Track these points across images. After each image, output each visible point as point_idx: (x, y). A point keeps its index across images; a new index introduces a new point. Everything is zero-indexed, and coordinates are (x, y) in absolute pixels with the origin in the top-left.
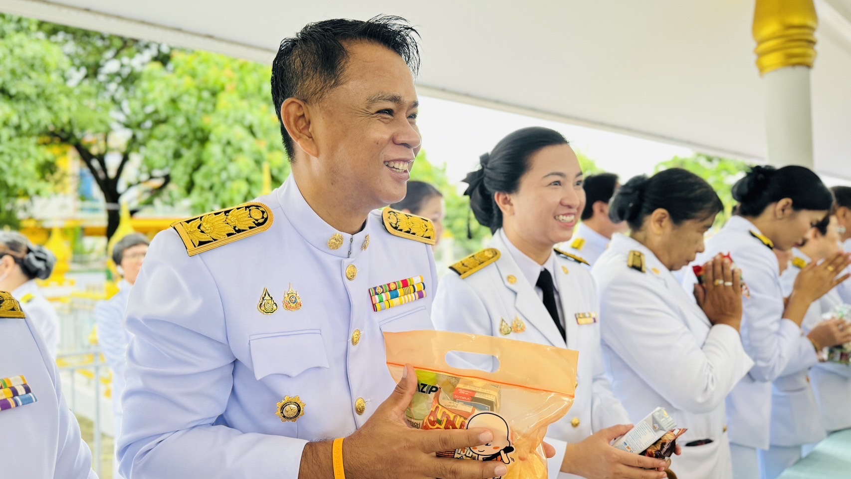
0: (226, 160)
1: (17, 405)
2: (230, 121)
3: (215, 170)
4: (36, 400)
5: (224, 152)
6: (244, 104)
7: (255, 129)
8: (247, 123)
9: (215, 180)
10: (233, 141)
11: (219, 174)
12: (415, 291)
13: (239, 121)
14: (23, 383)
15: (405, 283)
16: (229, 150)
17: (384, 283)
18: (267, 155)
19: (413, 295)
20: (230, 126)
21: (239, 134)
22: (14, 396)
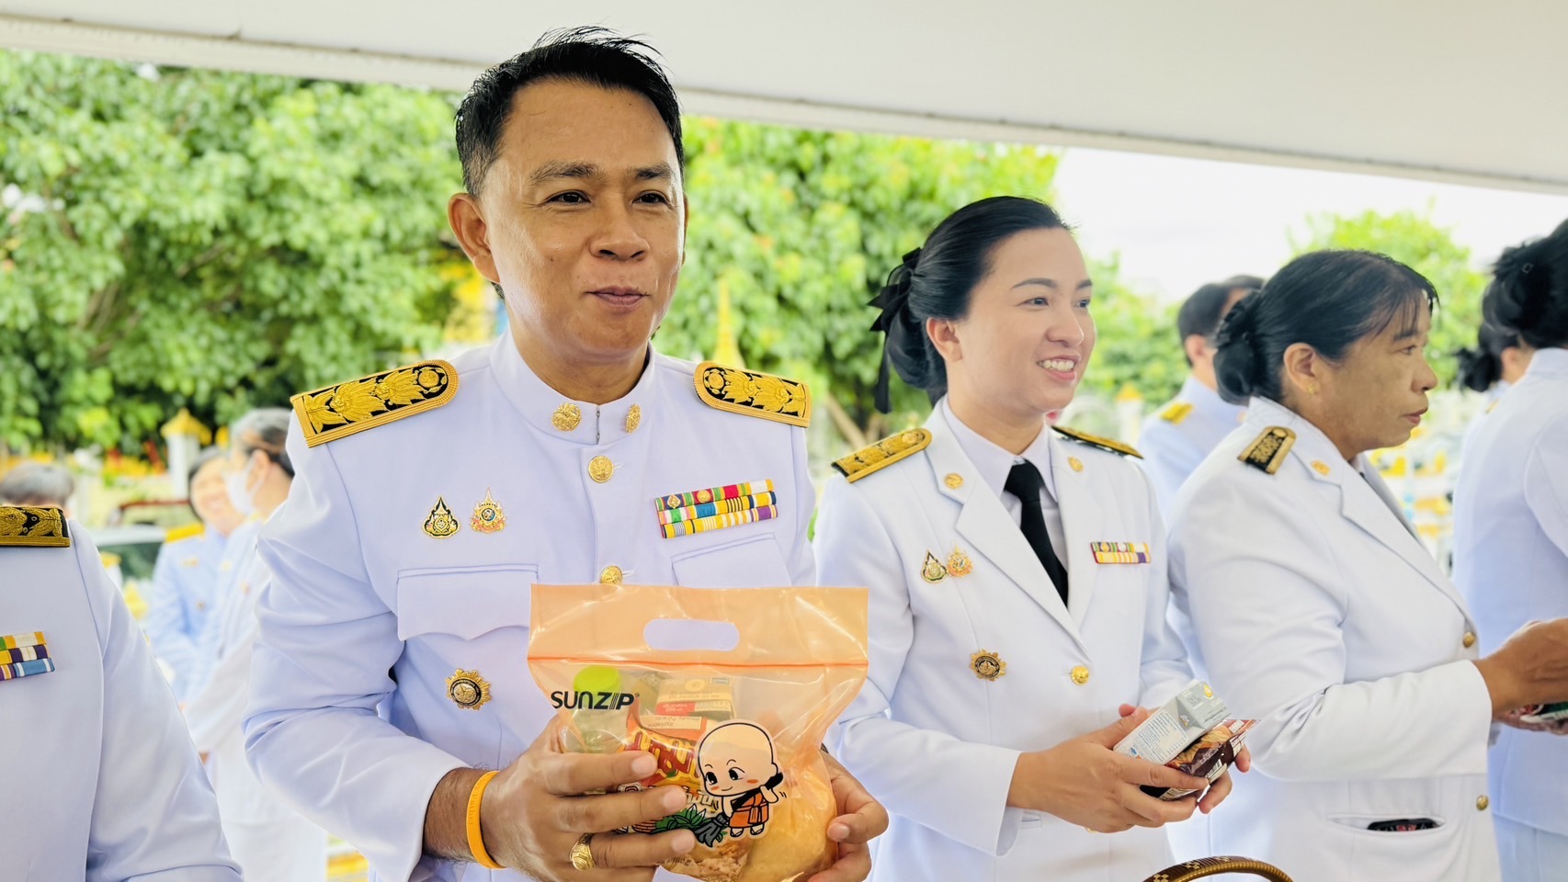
0: (707, 276)
1: (15, 675)
2: (712, 208)
3: (690, 294)
4: (53, 669)
5: (703, 261)
6: (736, 175)
7: (754, 219)
8: (740, 209)
9: (691, 311)
10: (719, 242)
11: (695, 302)
12: (752, 506)
13: (727, 206)
14: (36, 644)
15: (731, 492)
16: (712, 258)
17: (686, 489)
18: (774, 262)
19: (747, 513)
20: (713, 217)
21: (727, 227)
22: (14, 662)
